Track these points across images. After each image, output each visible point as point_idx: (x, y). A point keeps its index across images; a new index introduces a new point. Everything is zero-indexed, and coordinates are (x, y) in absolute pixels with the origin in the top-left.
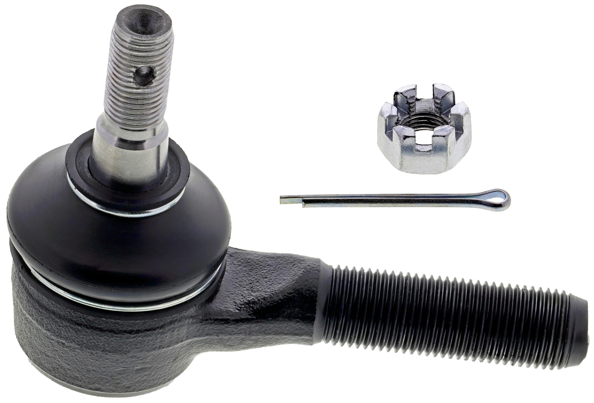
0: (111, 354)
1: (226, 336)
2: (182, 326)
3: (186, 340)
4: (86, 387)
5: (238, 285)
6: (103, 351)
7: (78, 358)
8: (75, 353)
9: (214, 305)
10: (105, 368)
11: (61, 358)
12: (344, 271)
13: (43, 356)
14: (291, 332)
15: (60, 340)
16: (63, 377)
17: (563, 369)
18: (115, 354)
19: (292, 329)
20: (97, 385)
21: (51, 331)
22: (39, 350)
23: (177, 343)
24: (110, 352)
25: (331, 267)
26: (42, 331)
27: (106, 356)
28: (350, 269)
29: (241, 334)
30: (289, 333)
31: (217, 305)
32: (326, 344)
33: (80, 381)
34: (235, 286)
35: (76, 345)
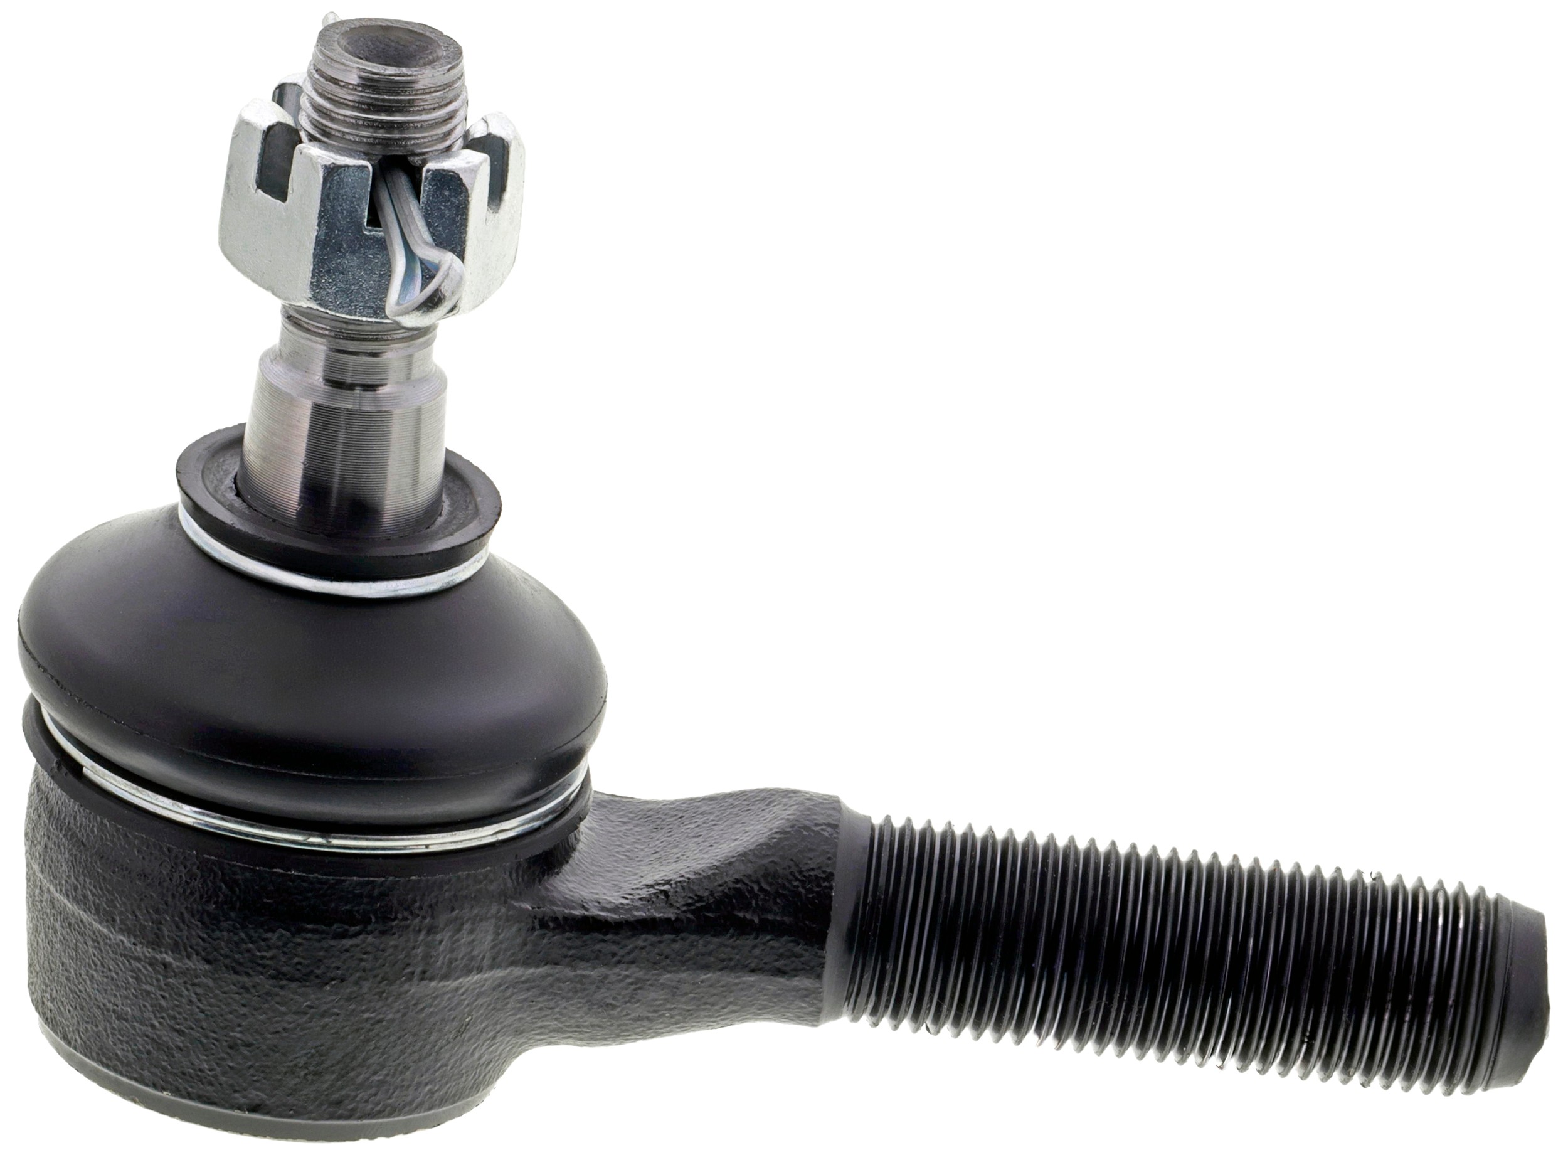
0: (294, 985)
1: (594, 968)
2: (481, 920)
3: (491, 967)
4: (223, 1103)
5: (624, 857)
6: (273, 977)
7: (204, 1005)
8: (199, 990)
9: (564, 886)
10: (278, 1036)
11: (158, 1016)
12: (903, 831)
13: (111, 1024)
14: (765, 963)
15: (158, 957)
16: (163, 1076)
17: (1479, 1092)
18: (305, 986)
19: (769, 954)
20: (256, 1095)
21: (135, 931)
22: (99, 1007)
23: (468, 971)
24: (292, 980)
25: (868, 819)
26: (110, 939)
27: (282, 993)
28: (918, 826)
29: (634, 965)
30: (760, 966)
31: (570, 885)
32: (854, 1024)
33: (211, 1084)
34: (614, 858)
35: (202, 962)
